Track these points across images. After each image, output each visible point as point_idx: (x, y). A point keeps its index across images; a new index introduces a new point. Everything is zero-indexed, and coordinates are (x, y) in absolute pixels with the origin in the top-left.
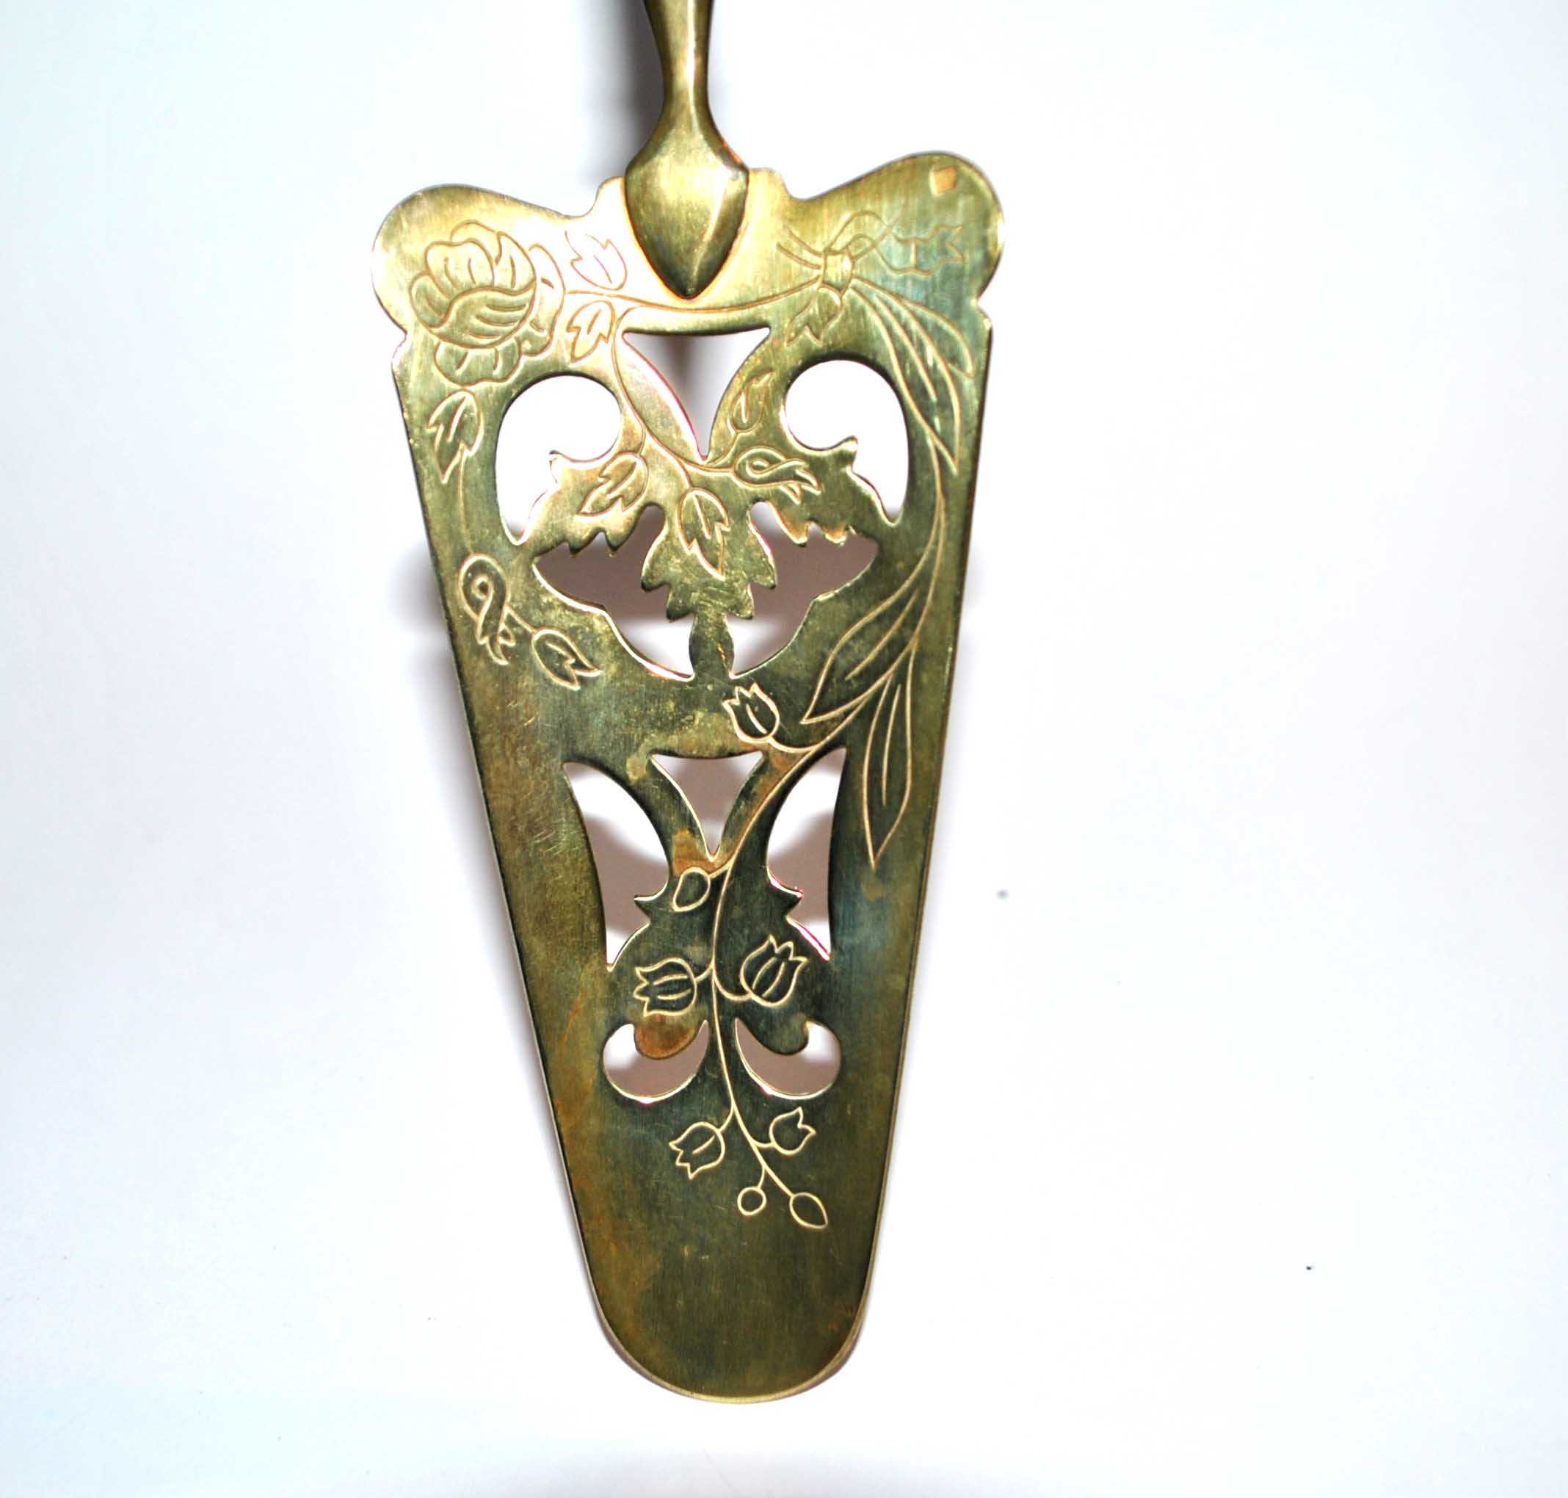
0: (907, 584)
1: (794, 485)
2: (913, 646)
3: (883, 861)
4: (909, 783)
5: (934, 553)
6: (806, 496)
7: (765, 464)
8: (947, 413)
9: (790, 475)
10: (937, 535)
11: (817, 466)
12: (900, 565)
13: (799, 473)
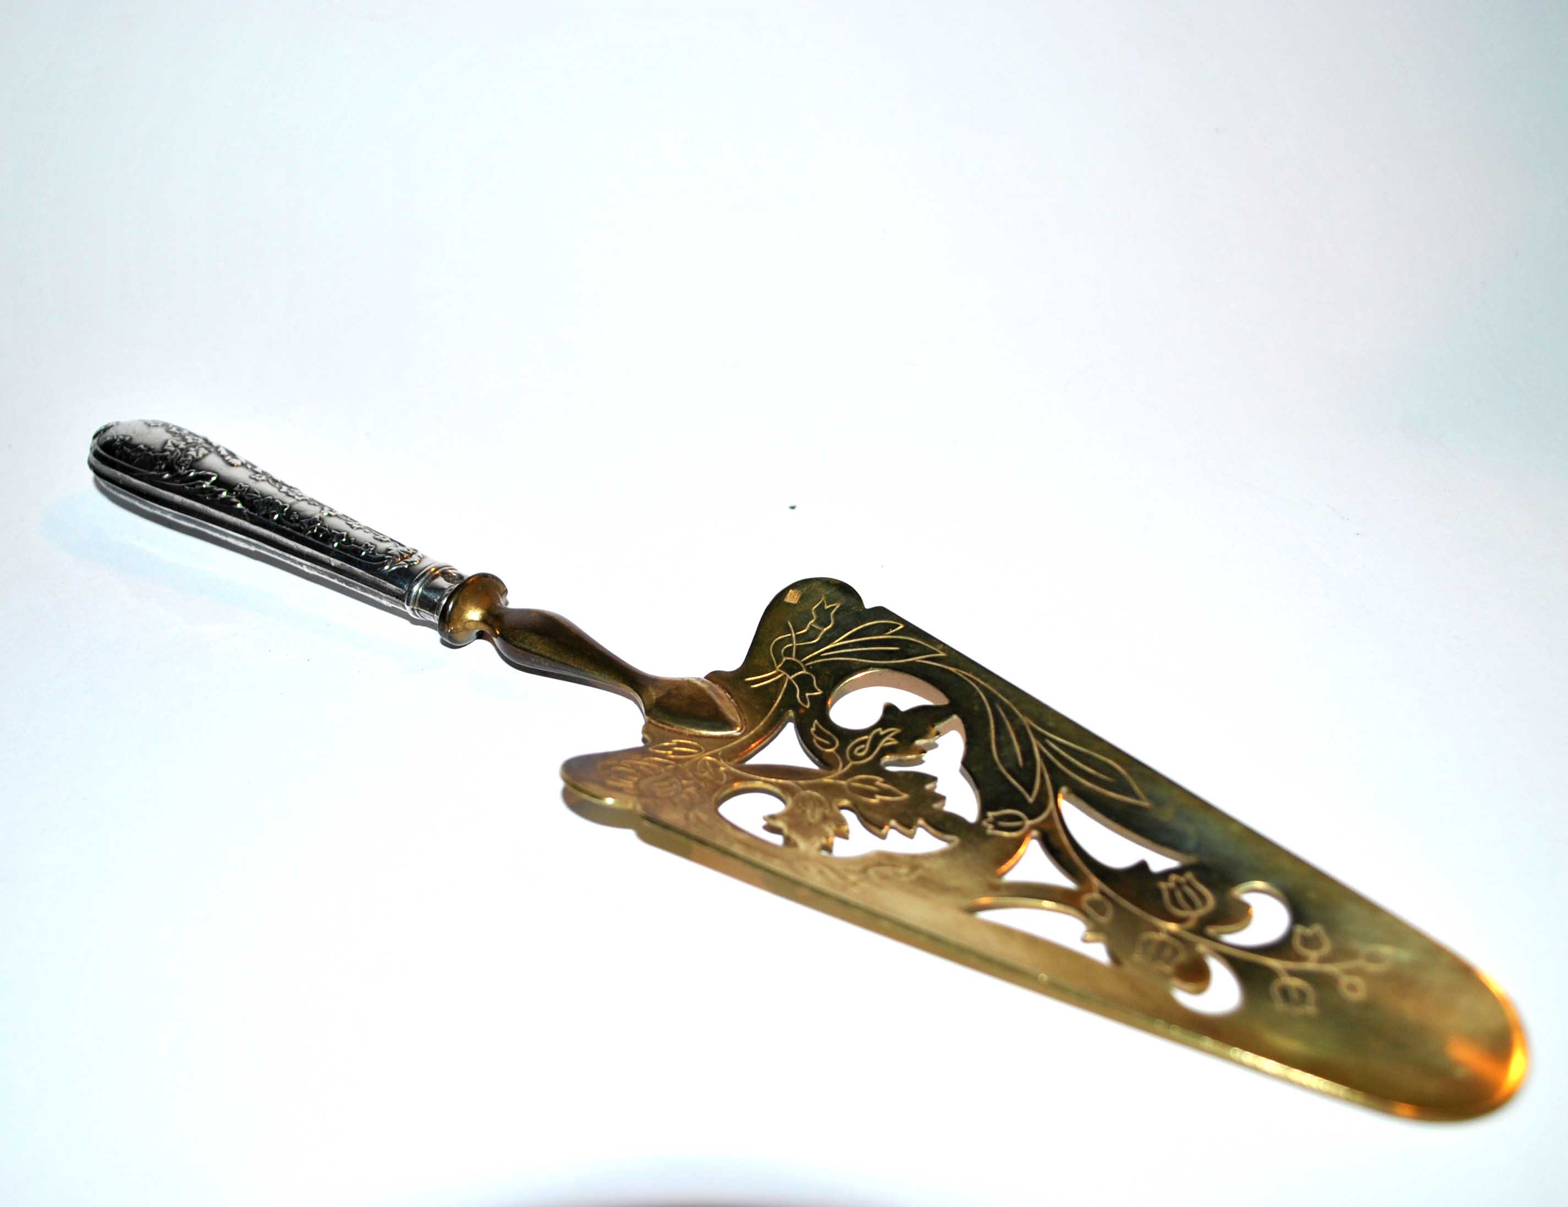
0: (989, 709)
1: (887, 738)
2: (1026, 721)
3: (1150, 797)
4: (1111, 762)
5: (983, 688)
6: (896, 737)
7: (862, 746)
8: (911, 646)
9: (877, 738)
10: (978, 684)
11: (882, 723)
12: (976, 708)
13: (882, 733)
